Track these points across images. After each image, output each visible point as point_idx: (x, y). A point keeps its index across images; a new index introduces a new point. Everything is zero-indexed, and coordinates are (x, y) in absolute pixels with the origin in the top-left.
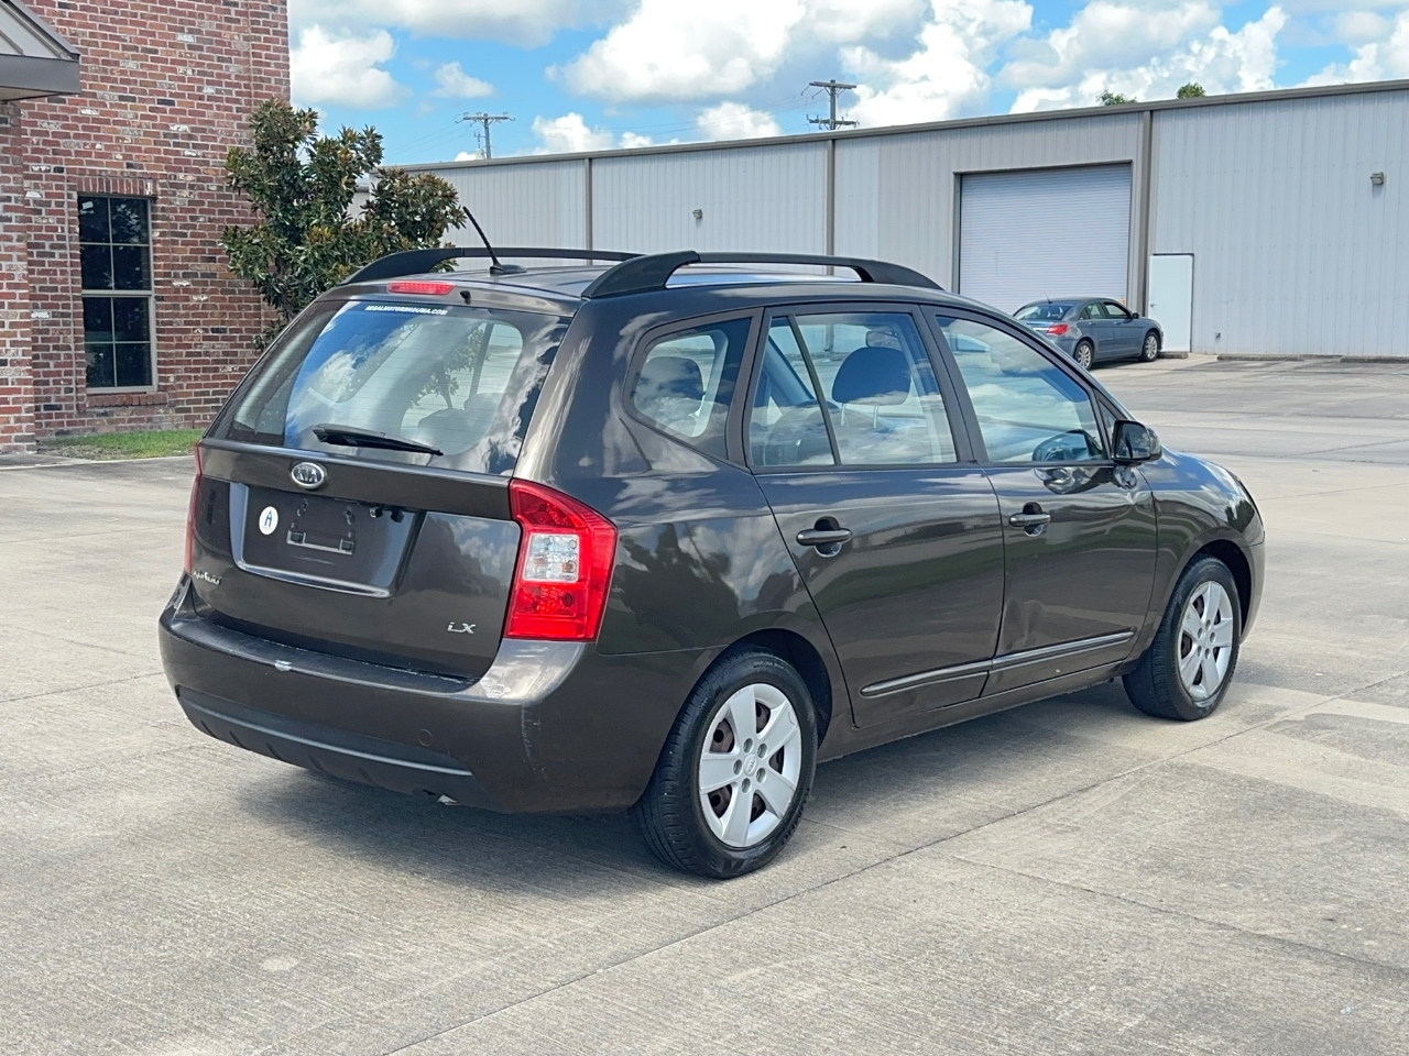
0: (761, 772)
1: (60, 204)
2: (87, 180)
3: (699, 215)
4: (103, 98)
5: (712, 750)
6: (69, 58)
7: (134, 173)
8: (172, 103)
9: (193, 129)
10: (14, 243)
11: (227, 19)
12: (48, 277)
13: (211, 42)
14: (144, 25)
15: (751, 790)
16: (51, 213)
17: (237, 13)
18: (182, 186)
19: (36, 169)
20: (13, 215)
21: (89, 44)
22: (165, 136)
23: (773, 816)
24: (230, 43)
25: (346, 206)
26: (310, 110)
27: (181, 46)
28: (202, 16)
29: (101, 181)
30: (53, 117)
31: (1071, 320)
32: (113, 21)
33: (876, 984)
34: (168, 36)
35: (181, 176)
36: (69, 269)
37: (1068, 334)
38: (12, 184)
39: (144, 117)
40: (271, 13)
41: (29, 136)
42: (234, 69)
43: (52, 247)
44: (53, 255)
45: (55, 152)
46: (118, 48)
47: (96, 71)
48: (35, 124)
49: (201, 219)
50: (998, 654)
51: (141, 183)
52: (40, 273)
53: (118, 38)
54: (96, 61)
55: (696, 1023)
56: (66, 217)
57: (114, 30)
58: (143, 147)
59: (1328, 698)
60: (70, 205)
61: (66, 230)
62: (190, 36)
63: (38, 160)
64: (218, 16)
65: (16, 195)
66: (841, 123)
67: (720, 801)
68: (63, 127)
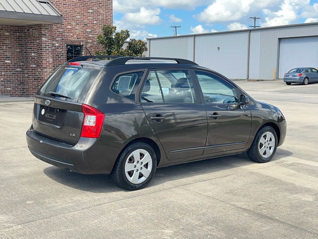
0: (142, 168)
1: (63, 47)
2: (68, 41)
3: (219, 48)
4: (72, 24)
5: (129, 162)
6: (60, 16)
7: (79, 40)
8: (87, 25)
9: (91, 31)
10: (50, 55)
11: (99, 7)
12: (60, 62)
13: (96, 12)
14: (81, 8)
15: (139, 172)
16: (61, 48)
17: (102, 5)
18: (89, 43)
19: (58, 39)
20: (50, 49)
21: (69, 12)
22: (85, 32)
23: (145, 178)
24: (100, 12)
25: (122, 47)
26: (115, 26)
27: (89, 12)
28: (94, 6)
29: (71, 41)
30: (62, 28)
31: (303, 72)
32: (75, 7)
33: (148, 213)
34: (86, 11)
35: (89, 41)
36: (64, 60)
37: (302, 76)
38: (50, 42)
39: (81, 28)
40: (109, 5)
41: (56, 32)
42: (101, 17)
43: (61, 56)
44: (61, 57)
45: (62, 36)
46: (76, 13)
47: (71, 18)
48: (58, 30)
49: (93, 50)
50: (206, 145)
51: (80, 42)
52: (58, 61)
53: (76, 11)
54: (71, 16)
55: (105, 218)
56: (64, 49)
57: (75, 9)
58: (81, 34)
59: (300, 159)
60: (65, 47)
61: (64, 52)
62: (91, 11)
63: (58, 37)
64: (98, 6)
65: (51, 45)
66: (257, 27)
67: (131, 174)
68: (64, 30)
